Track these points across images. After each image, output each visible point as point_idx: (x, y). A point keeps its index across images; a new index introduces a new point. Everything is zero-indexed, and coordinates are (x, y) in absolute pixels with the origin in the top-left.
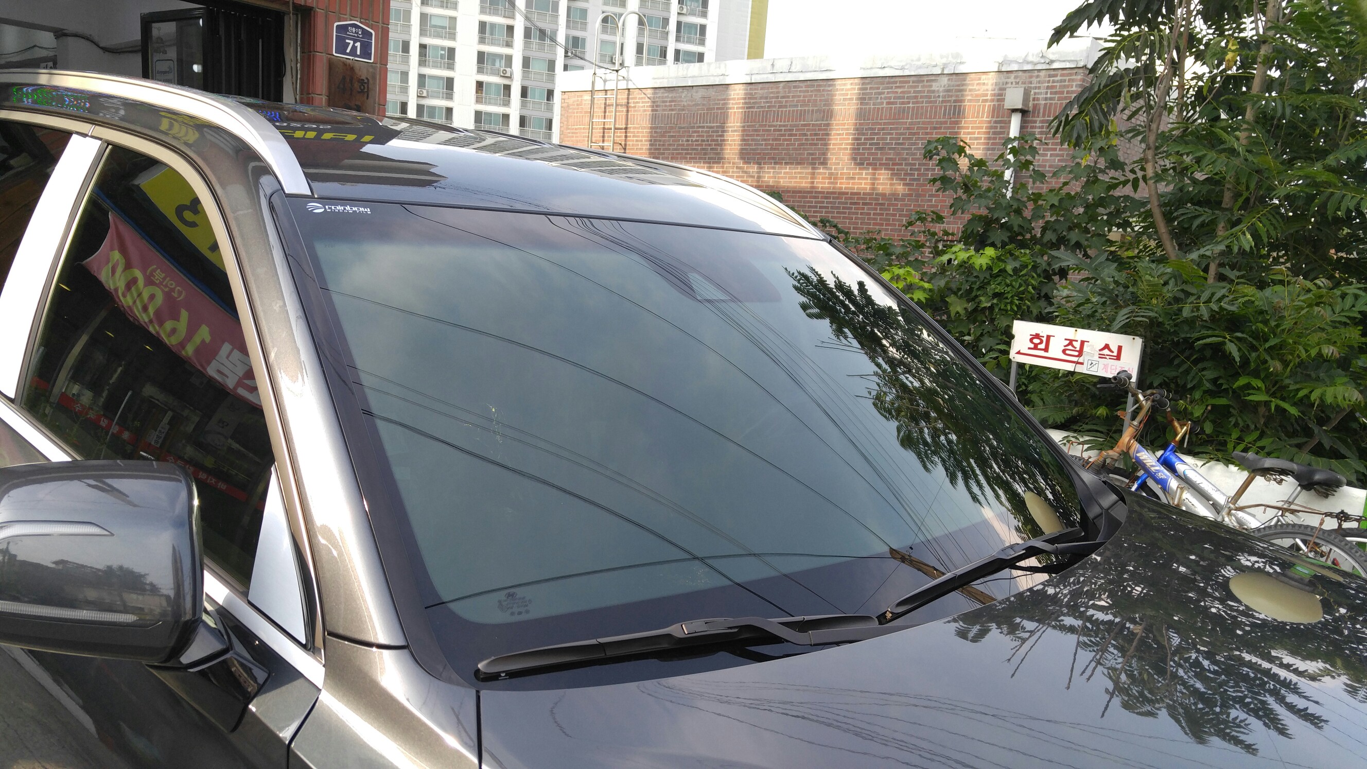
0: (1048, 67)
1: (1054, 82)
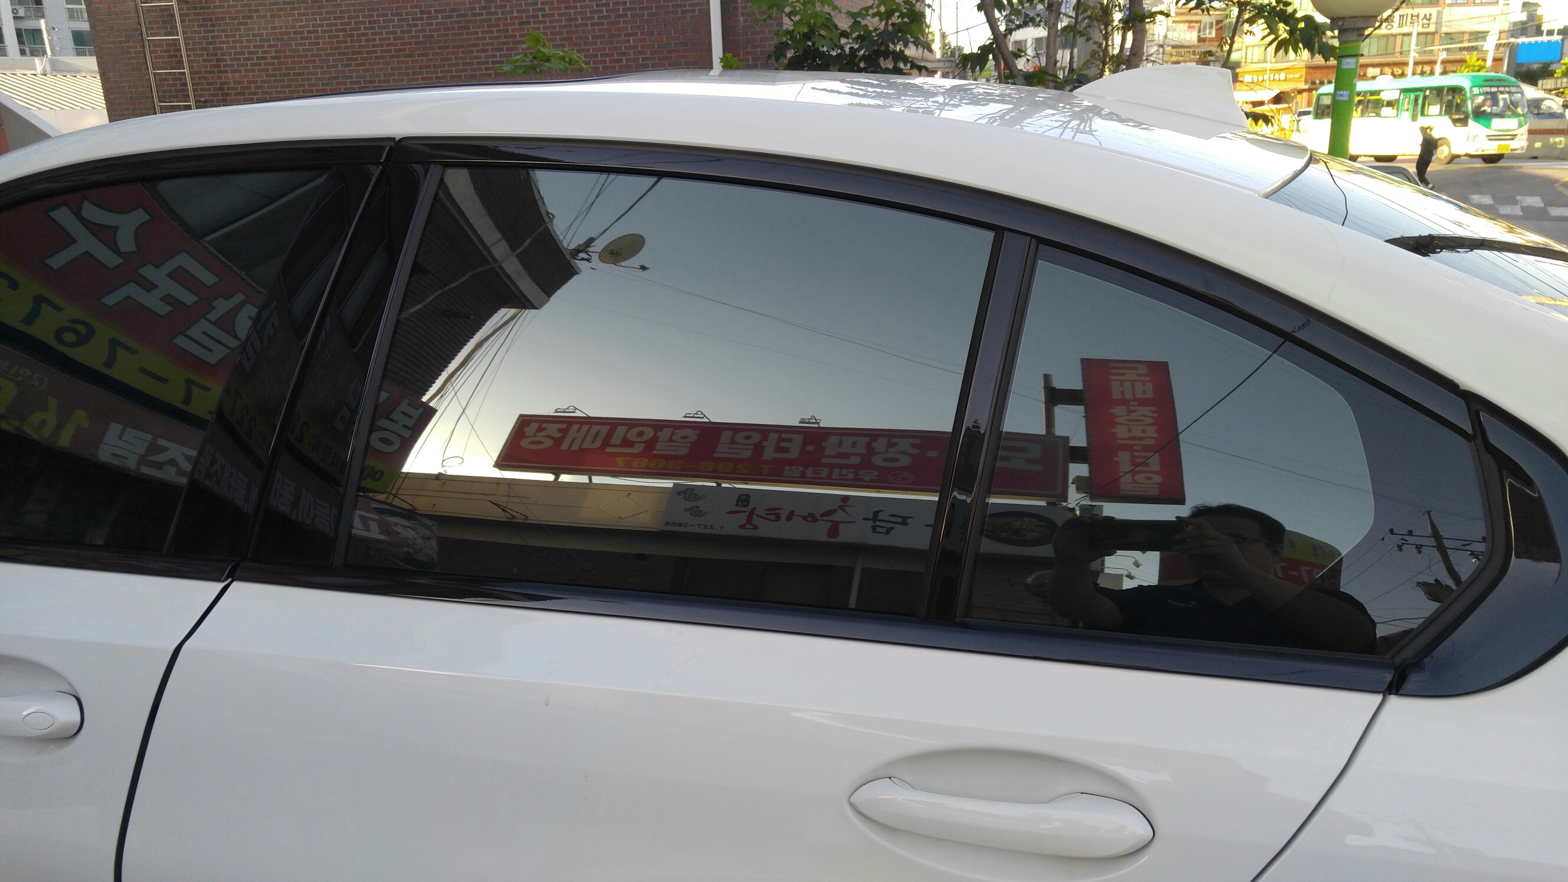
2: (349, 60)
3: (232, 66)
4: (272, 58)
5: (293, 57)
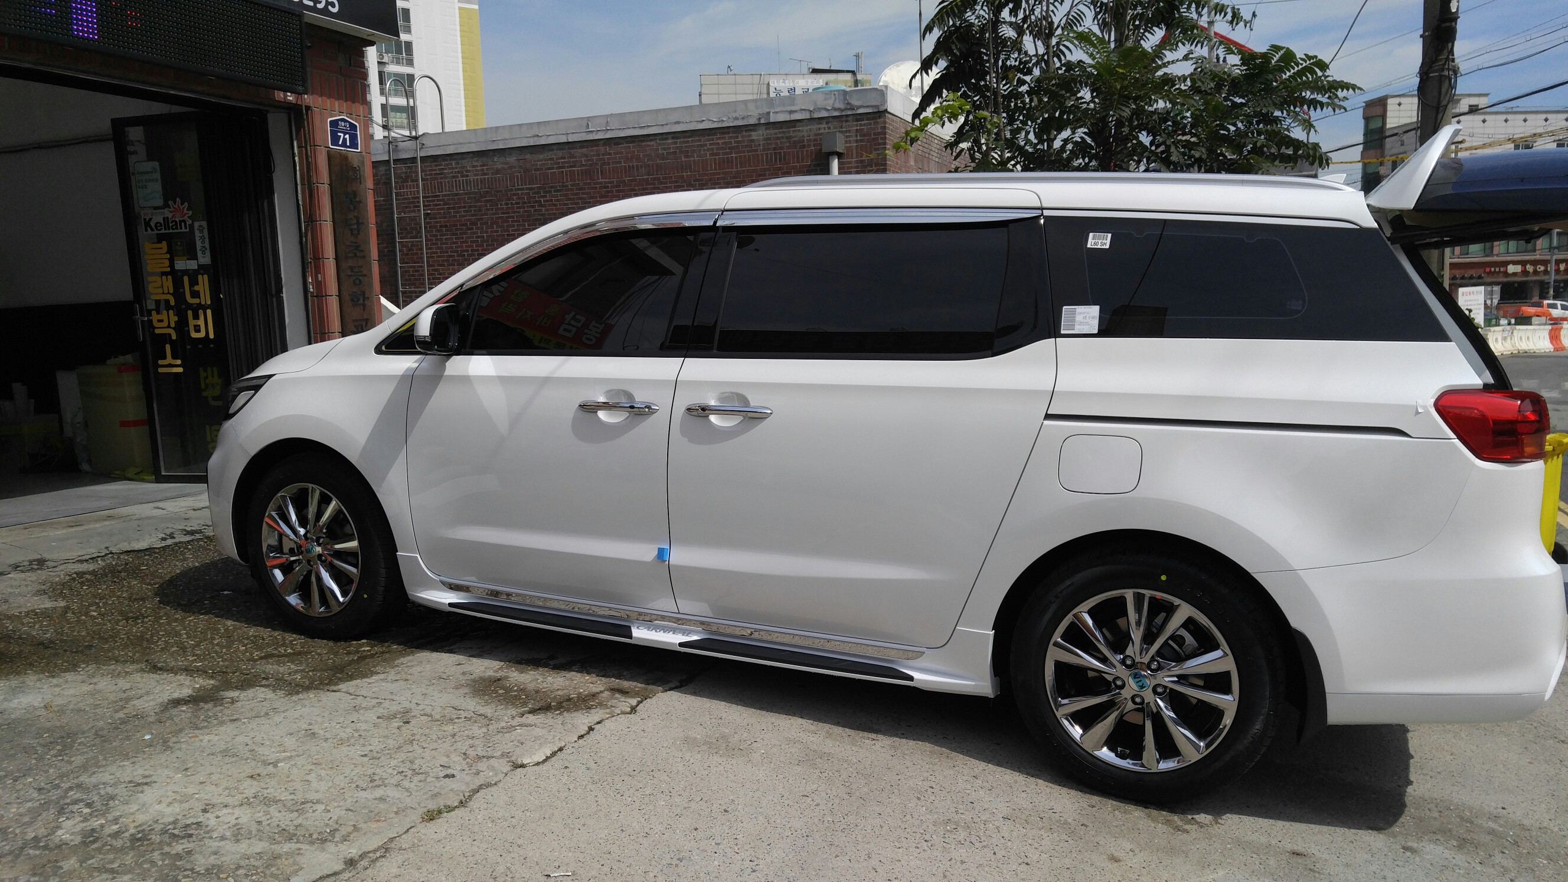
0: (854, 112)
1: (861, 125)
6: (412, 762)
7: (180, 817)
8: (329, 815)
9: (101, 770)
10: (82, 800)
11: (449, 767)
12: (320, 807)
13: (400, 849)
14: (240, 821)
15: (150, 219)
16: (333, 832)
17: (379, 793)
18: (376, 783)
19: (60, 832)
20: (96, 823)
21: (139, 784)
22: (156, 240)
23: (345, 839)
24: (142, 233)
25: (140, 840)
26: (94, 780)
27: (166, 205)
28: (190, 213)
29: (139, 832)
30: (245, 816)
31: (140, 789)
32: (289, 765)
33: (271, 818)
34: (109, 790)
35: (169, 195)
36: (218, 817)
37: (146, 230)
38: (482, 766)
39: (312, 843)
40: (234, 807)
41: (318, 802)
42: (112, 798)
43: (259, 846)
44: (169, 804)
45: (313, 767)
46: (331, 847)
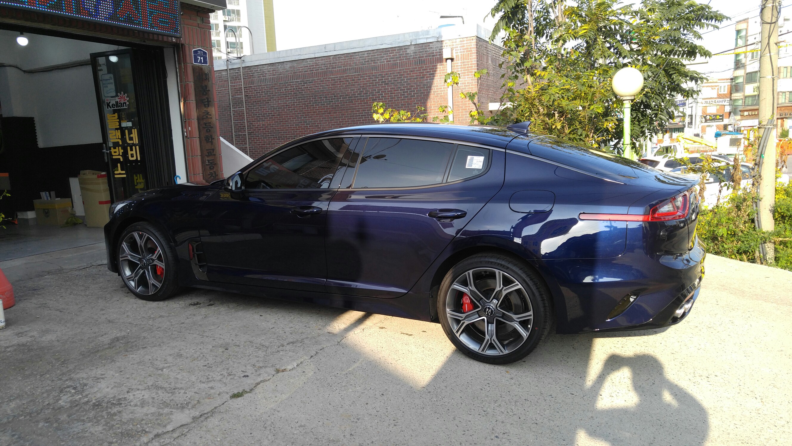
0: (459, 37)
1: (463, 44)
2: (305, 115)
3: (262, 119)
4: (277, 115)
5: (285, 114)
6: (228, 369)
7: (116, 395)
8: (186, 395)
9: (82, 371)
10: (72, 386)
11: (246, 372)
12: (182, 391)
13: (220, 412)
14: (145, 397)
15: (110, 103)
16: (187, 404)
17: (210, 385)
18: (210, 379)
19: (60, 402)
20: (77, 397)
21: (98, 379)
22: (112, 113)
23: (194, 407)
24: (106, 109)
25: (98, 405)
26: (78, 376)
27: (117, 96)
28: (128, 98)
29: (97, 402)
30: (147, 395)
31: (99, 381)
32: (168, 370)
33: (159, 396)
34: (85, 381)
35: (117, 91)
36: (134, 395)
37: (108, 108)
38: (262, 371)
39: (177, 409)
40: (142, 390)
41: (182, 388)
42: (86, 385)
43: (153, 410)
44: (112, 388)
45: (180, 371)
46: (187, 411)
